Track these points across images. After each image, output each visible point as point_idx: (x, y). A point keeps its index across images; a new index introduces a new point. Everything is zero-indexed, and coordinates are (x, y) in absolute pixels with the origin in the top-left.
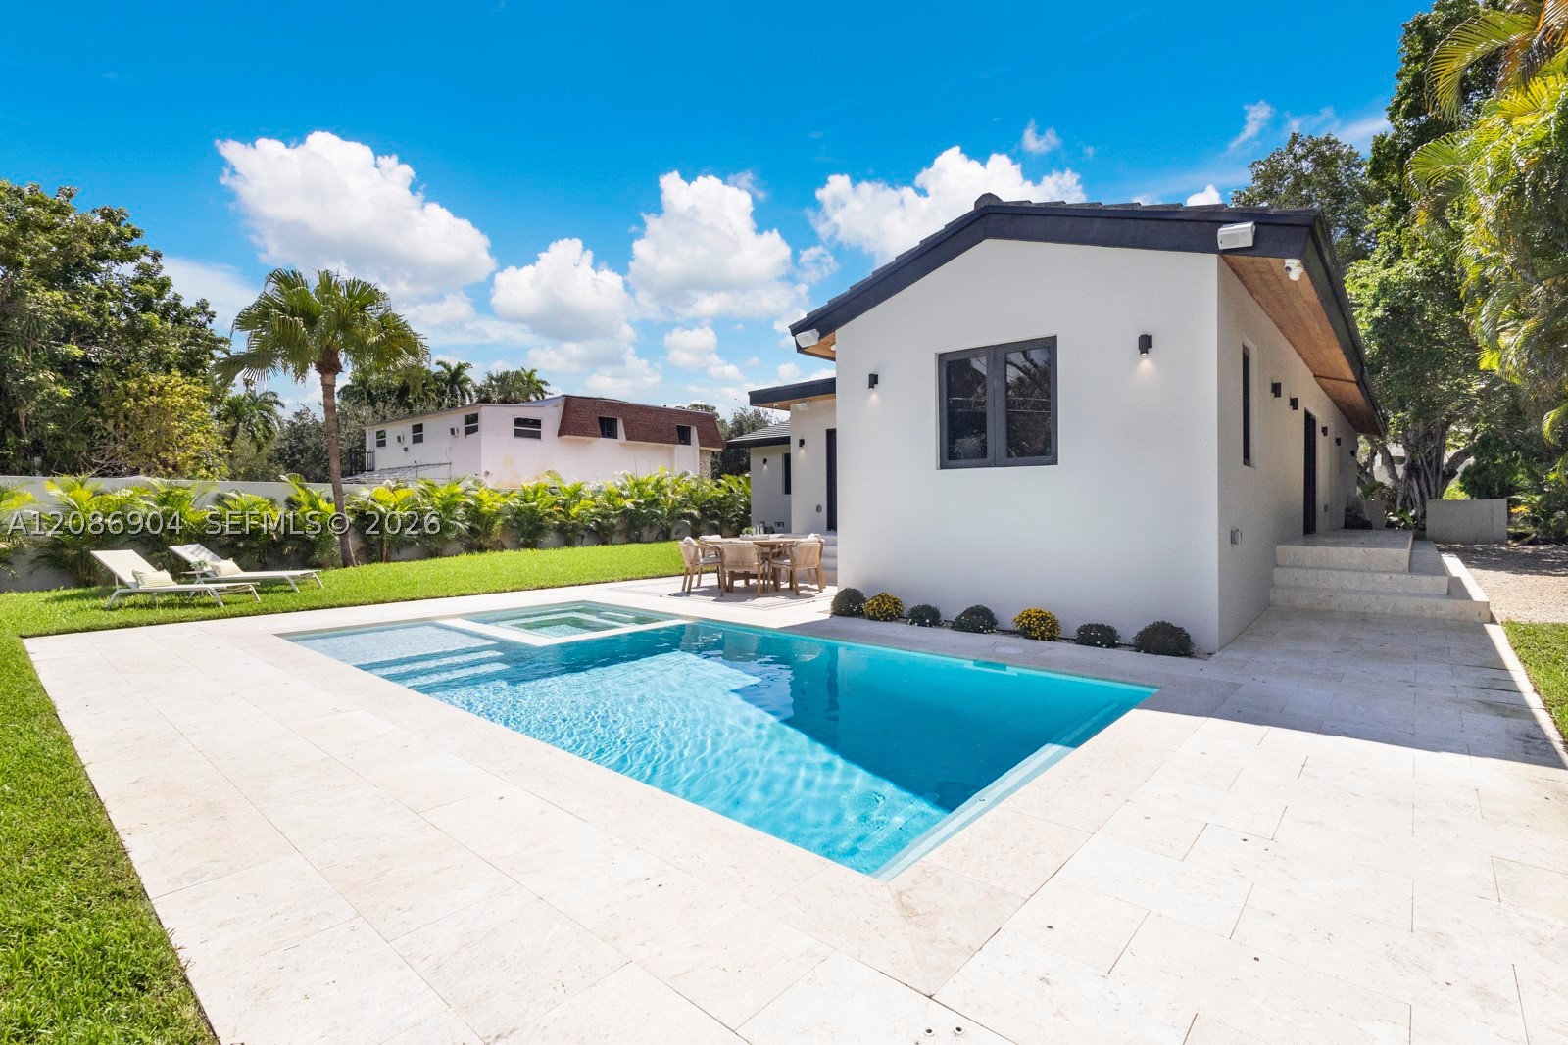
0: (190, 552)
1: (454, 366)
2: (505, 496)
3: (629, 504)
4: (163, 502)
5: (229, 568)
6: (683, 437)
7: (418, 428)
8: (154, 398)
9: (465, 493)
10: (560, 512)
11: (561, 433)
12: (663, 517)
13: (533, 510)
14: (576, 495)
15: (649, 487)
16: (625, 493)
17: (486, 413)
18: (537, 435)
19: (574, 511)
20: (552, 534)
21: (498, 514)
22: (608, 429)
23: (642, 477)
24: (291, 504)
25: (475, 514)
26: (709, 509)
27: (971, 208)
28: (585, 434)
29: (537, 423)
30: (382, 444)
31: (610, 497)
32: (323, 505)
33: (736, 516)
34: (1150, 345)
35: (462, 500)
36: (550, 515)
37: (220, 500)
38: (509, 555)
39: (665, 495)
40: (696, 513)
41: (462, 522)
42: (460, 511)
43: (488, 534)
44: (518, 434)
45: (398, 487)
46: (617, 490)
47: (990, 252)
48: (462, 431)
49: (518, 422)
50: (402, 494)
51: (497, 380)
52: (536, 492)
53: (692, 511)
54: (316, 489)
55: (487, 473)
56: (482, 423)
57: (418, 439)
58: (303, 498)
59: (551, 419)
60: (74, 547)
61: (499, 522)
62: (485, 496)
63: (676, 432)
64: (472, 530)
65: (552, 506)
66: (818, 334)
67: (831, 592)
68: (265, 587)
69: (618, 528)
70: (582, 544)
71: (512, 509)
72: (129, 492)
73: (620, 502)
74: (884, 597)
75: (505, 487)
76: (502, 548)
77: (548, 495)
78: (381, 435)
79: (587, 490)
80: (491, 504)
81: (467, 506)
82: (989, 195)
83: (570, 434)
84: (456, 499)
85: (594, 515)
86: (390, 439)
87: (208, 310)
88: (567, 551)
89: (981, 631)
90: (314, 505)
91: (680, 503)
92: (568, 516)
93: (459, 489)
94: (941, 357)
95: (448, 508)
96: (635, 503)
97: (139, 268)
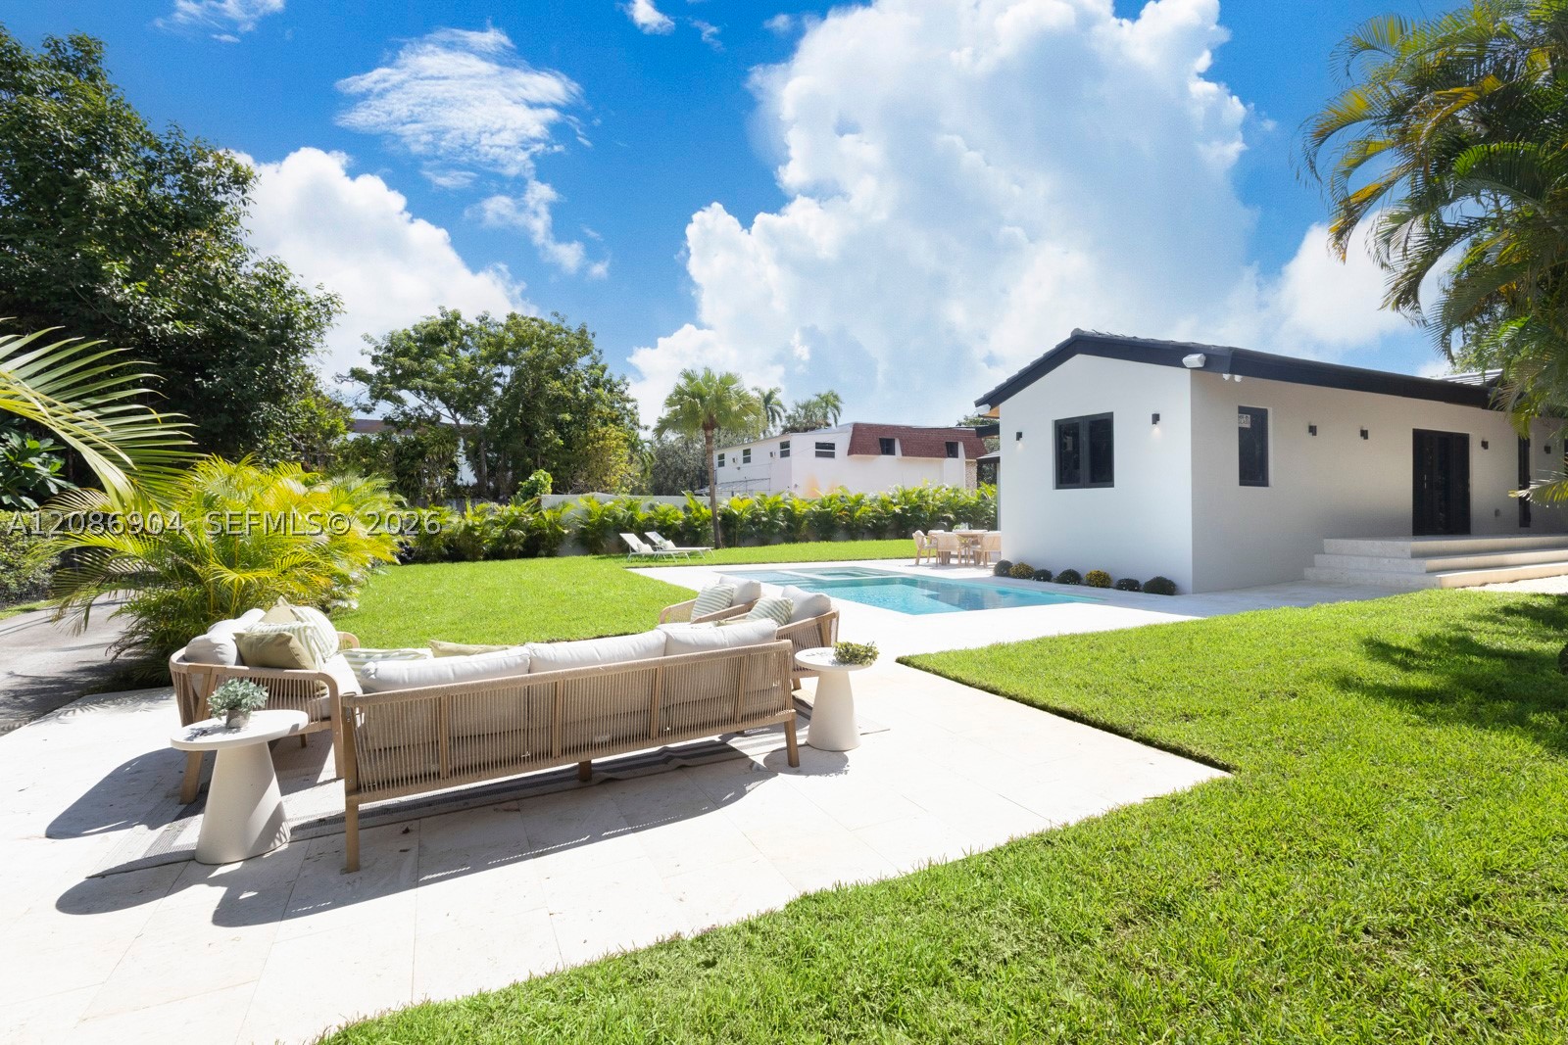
0: (652, 535)
1: (767, 393)
2: (809, 503)
3: (897, 510)
4: (628, 509)
5: (670, 544)
6: (951, 451)
7: (747, 452)
8: (601, 442)
9: (784, 502)
10: (846, 515)
11: (850, 452)
12: (925, 519)
13: (829, 513)
14: (859, 503)
15: (914, 496)
16: (894, 501)
17: (795, 440)
18: (832, 455)
19: (858, 514)
20: (841, 531)
21: (805, 517)
22: (887, 448)
23: (909, 489)
24: (687, 509)
25: (790, 514)
26: (963, 513)
27: (1069, 336)
28: (868, 453)
29: (832, 446)
30: (722, 464)
31: (884, 504)
32: (703, 510)
33: (988, 519)
34: (1158, 420)
35: (783, 506)
36: (840, 517)
37: (652, 507)
38: (812, 544)
39: (926, 502)
40: (952, 516)
41: (782, 521)
42: (781, 514)
43: (798, 531)
44: (818, 454)
45: (744, 498)
46: (888, 499)
47: (1079, 362)
48: (778, 454)
49: (819, 445)
50: (746, 503)
51: (802, 408)
52: (830, 500)
53: (948, 515)
54: (700, 500)
55: (796, 486)
56: (793, 449)
57: (747, 460)
58: (693, 506)
59: (842, 443)
60: (592, 534)
61: (806, 522)
62: (796, 503)
63: (945, 448)
64: (788, 527)
65: (841, 512)
66: (989, 407)
67: (992, 564)
68: (680, 556)
69: (890, 527)
70: (863, 539)
71: (814, 512)
72: (612, 503)
73: (891, 507)
74: (1022, 565)
75: (810, 498)
76: (807, 540)
77: (839, 503)
78: (722, 457)
79: (866, 500)
80: (801, 509)
81: (786, 511)
82: (1078, 330)
83: (856, 453)
84: (778, 505)
85: (871, 517)
86: (728, 460)
87: (626, 381)
88: (852, 543)
89: (1068, 583)
90: (698, 510)
91: (939, 508)
92: (852, 518)
93: (781, 498)
94: (1057, 422)
95: (773, 512)
96: (901, 509)
97: (591, 358)
